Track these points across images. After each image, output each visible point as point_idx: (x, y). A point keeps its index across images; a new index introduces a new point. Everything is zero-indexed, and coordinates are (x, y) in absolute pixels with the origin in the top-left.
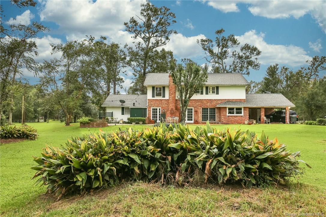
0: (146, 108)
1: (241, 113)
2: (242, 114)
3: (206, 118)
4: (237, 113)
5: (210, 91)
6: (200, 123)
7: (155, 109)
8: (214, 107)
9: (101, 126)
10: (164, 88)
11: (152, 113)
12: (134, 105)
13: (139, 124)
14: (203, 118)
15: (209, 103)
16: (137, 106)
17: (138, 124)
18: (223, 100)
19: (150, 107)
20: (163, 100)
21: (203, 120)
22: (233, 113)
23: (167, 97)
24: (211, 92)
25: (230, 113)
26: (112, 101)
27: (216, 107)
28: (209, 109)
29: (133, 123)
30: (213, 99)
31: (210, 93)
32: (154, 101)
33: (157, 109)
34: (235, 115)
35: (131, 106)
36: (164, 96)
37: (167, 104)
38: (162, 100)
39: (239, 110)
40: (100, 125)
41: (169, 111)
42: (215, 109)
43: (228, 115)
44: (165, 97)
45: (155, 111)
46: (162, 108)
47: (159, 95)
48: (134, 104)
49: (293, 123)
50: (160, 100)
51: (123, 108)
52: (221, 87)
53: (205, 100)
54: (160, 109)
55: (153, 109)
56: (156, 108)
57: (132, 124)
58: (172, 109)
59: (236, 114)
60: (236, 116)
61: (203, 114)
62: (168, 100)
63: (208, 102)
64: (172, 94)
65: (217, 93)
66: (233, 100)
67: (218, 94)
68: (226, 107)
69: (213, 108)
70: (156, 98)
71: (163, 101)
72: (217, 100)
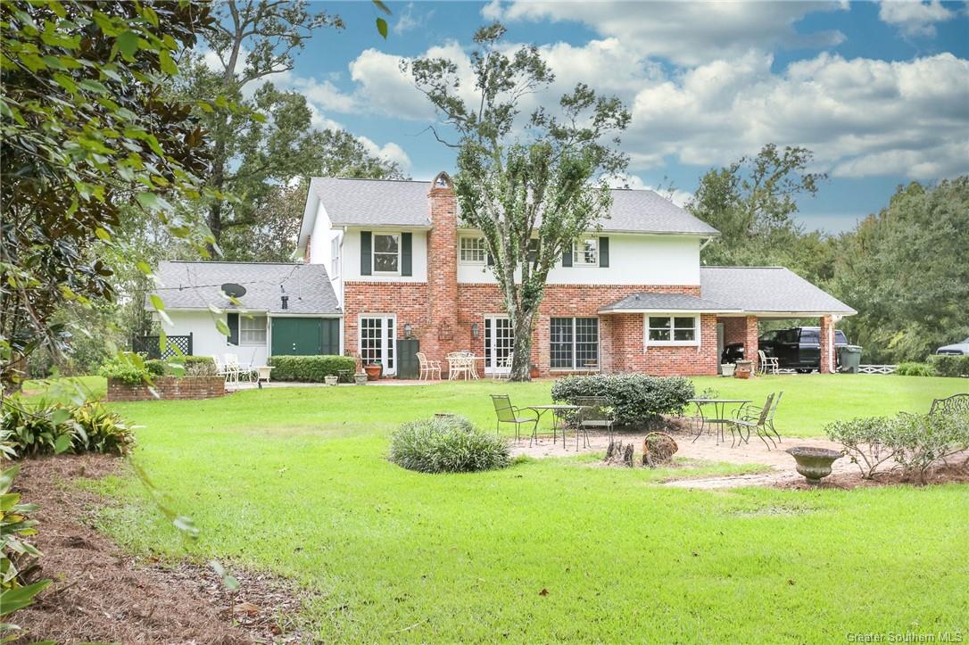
0: (338, 319)
1: (691, 335)
2: (697, 341)
3: (564, 356)
4: (680, 336)
5: (576, 254)
6: (544, 377)
7: (371, 321)
8: (594, 316)
9: (204, 392)
10: (407, 238)
11: (360, 338)
12: (285, 306)
13: (354, 382)
14: (552, 356)
15: (575, 300)
16: (297, 309)
17: (347, 381)
18: (626, 287)
19: (354, 313)
20: (406, 284)
21: (552, 365)
22: (665, 337)
23: (420, 274)
24: (581, 257)
25: (654, 335)
26: (181, 289)
27: (600, 315)
28: (574, 319)
29: (330, 380)
30: (591, 282)
31: (576, 260)
32: (371, 290)
33: (379, 323)
34: (672, 342)
35: (276, 310)
36: (407, 271)
37: (421, 300)
38: (401, 285)
39: (684, 326)
40: (200, 388)
41: (435, 330)
42: (595, 321)
43: (648, 342)
44: (410, 275)
45: (372, 327)
46: (401, 316)
47: (386, 265)
48: (285, 300)
49: (851, 371)
50: (394, 284)
51: (233, 319)
52: (616, 238)
53: (562, 286)
54: (390, 322)
55: (364, 322)
56: (375, 317)
57: (322, 381)
58: (444, 320)
59: (675, 339)
60: (677, 348)
61: (552, 339)
62: (424, 285)
63: (572, 296)
64: (445, 263)
65: (604, 263)
66: (658, 287)
67: (608, 266)
68: (641, 316)
69: (589, 320)
70: (377, 277)
71: (404, 289)
72: (605, 287)
